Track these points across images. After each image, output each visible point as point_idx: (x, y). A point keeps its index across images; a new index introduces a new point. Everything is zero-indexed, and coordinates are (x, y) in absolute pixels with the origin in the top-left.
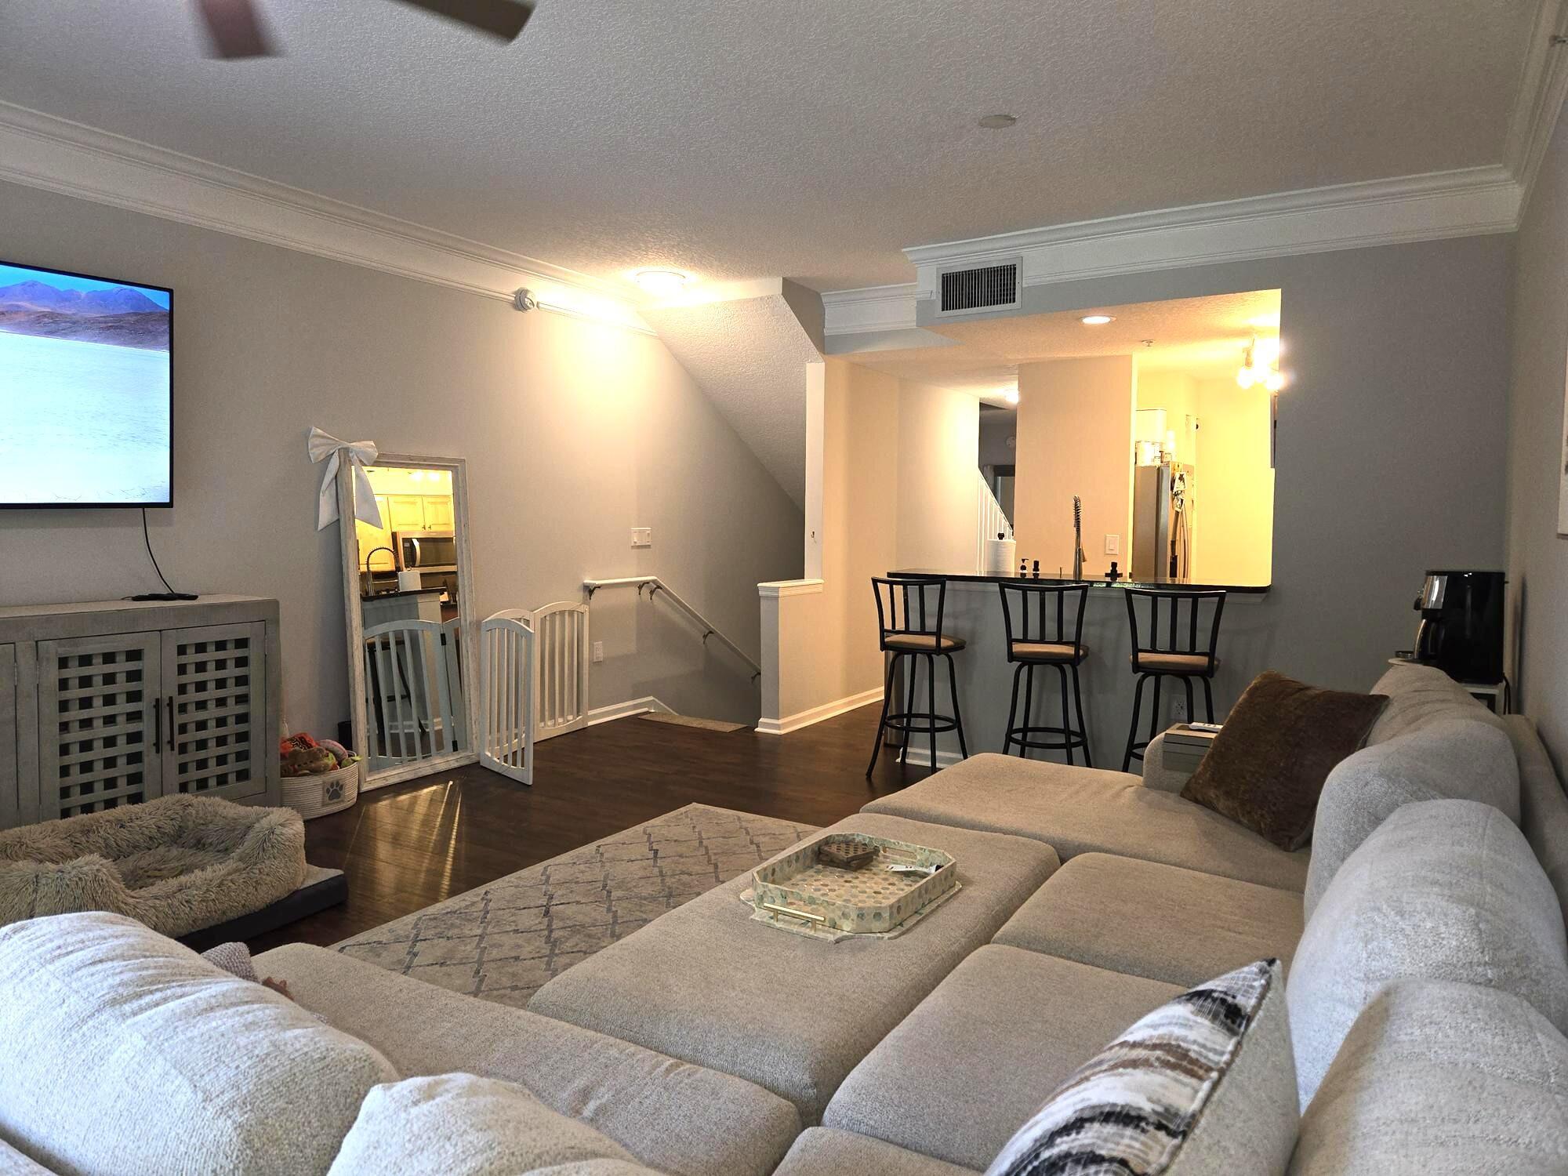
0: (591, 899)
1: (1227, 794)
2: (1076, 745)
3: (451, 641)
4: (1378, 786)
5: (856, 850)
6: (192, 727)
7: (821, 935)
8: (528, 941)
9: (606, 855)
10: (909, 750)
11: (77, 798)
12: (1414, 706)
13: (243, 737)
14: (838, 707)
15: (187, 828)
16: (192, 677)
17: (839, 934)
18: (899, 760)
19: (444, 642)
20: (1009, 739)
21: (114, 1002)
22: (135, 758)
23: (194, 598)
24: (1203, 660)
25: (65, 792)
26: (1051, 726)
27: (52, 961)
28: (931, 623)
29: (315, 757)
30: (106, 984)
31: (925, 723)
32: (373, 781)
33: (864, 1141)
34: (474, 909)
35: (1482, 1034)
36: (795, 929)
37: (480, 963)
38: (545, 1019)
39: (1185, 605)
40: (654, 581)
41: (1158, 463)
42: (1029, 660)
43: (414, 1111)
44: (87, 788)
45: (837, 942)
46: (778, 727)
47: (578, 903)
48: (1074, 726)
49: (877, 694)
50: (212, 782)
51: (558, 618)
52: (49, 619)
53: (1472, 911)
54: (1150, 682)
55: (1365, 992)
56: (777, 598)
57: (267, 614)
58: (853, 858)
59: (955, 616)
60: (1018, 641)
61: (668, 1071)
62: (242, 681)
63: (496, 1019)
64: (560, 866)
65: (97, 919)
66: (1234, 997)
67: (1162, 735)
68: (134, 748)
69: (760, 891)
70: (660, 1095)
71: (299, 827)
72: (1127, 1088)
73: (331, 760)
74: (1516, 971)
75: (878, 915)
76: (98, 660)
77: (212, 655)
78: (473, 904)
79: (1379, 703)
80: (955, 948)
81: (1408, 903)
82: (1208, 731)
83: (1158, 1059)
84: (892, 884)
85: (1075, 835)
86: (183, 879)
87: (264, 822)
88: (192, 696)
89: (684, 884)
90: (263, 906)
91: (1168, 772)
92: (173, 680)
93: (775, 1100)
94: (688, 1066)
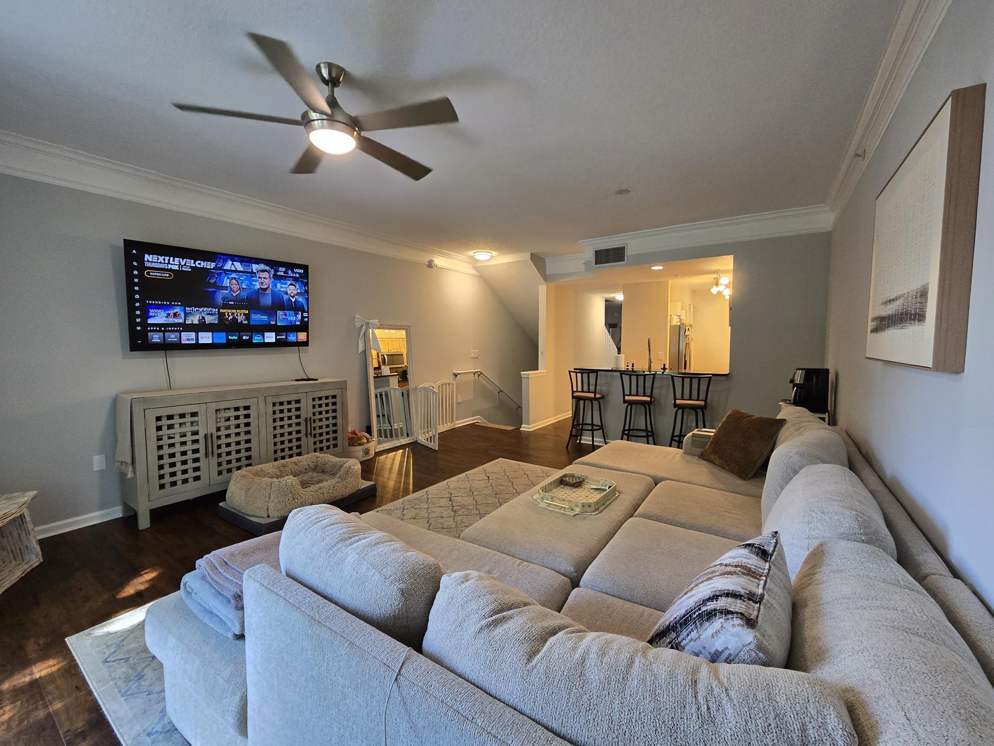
0: (466, 495)
1: (720, 457)
2: (650, 436)
3: (405, 395)
4: (796, 458)
5: (576, 479)
6: (317, 428)
7: (568, 513)
8: (445, 510)
9: (469, 478)
10: (582, 437)
11: (279, 454)
12: (798, 423)
13: (335, 432)
14: (552, 420)
15: (319, 465)
16: (317, 409)
17: (575, 513)
18: (578, 441)
19: (403, 396)
20: (623, 434)
21: (343, 540)
22: (299, 439)
23: (317, 380)
24: (702, 403)
25: (275, 452)
26: (639, 428)
27: (316, 524)
28: (592, 388)
29: (360, 439)
30: (338, 533)
31: (590, 428)
32: (380, 448)
33: (599, 594)
34: (423, 498)
35: (867, 563)
36: (557, 510)
37: (428, 518)
38: (469, 543)
39: (695, 382)
40: (480, 371)
41: (679, 324)
42: (631, 403)
43: (463, 585)
44: (283, 450)
45: (574, 516)
46: (529, 428)
47: (462, 496)
48: (649, 429)
49: (570, 414)
50: (325, 448)
51: (444, 386)
52: (269, 388)
53: (854, 513)
54: (680, 411)
55: (808, 543)
56: (528, 378)
57: (343, 386)
58: (576, 483)
59: (601, 385)
60: (628, 395)
61: (519, 565)
62: (334, 411)
63: (451, 543)
64: (453, 481)
65: (326, 507)
66: (764, 547)
67: (691, 434)
68: (298, 436)
69: (542, 496)
70: (517, 574)
71: (359, 466)
72: (731, 583)
73: (365, 440)
74: (874, 537)
75: (589, 506)
76: (285, 403)
77: (324, 401)
78: (423, 496)
79: (782, 422)
80: (620, 518)
81: (826, 509)
82: (710, 432)
83: (740, 571)
84: (592, 493)
85: (660, 474)
86: (321, 485)
87: (347, 464)
88: (318, 416)
89: (501, 490)
90: (348, 495)
91: (693, 448)
92: (311, 410)
93: (562, 577)
94: (526, 563)
